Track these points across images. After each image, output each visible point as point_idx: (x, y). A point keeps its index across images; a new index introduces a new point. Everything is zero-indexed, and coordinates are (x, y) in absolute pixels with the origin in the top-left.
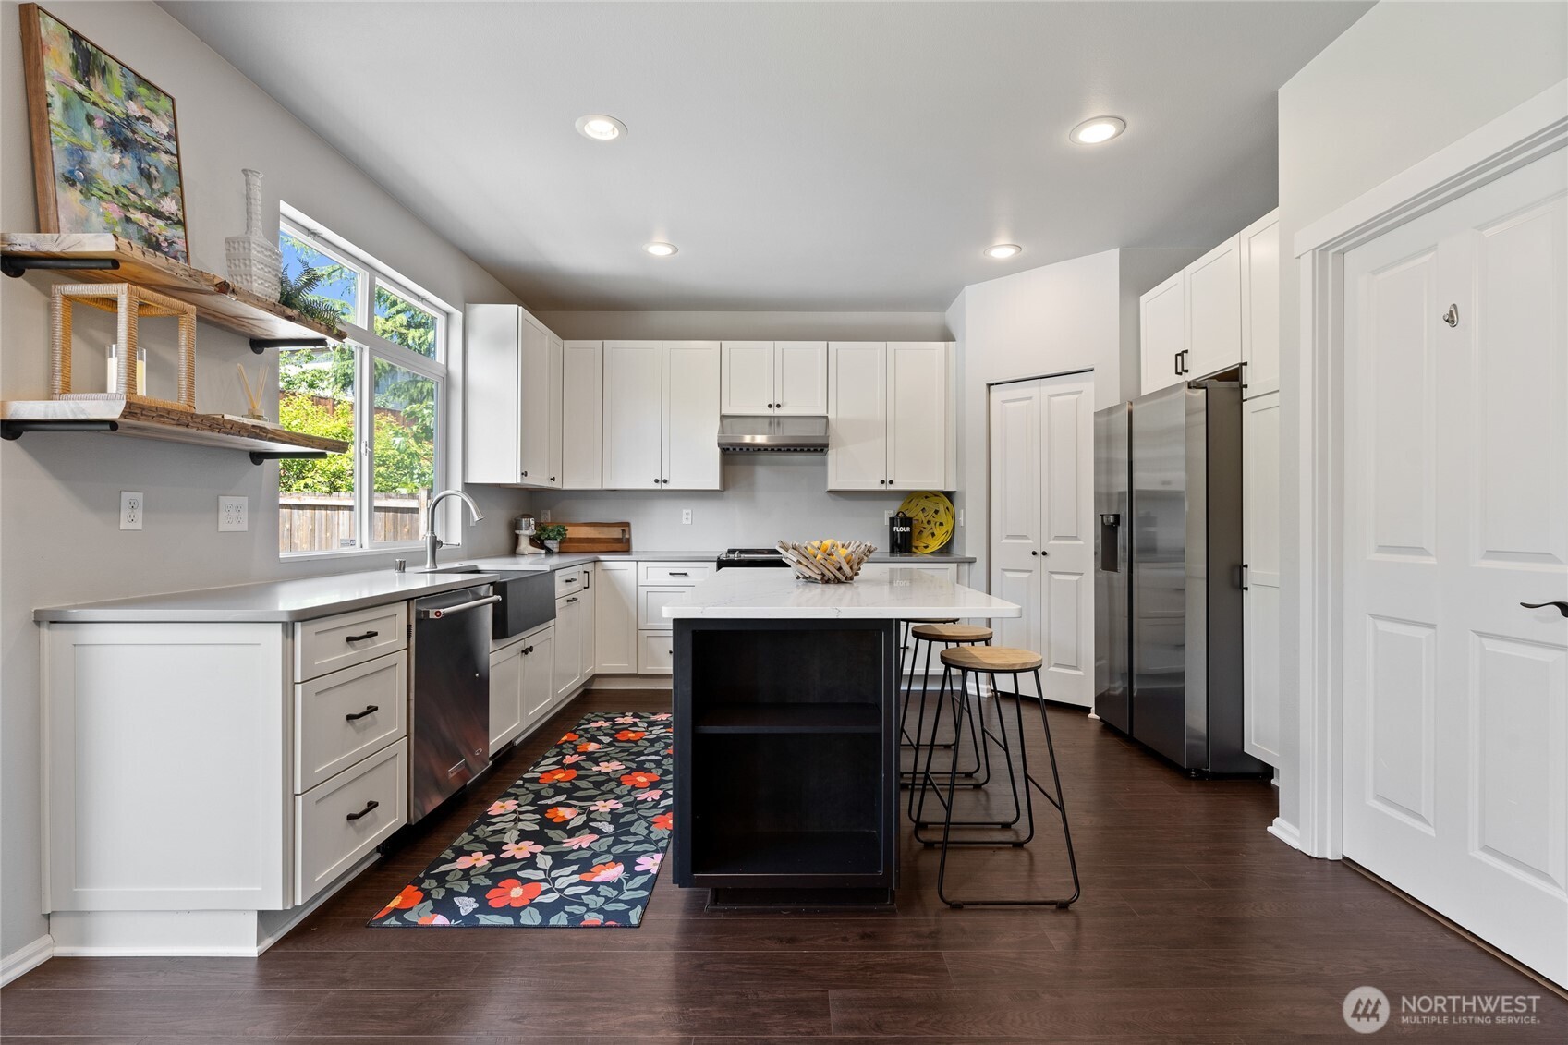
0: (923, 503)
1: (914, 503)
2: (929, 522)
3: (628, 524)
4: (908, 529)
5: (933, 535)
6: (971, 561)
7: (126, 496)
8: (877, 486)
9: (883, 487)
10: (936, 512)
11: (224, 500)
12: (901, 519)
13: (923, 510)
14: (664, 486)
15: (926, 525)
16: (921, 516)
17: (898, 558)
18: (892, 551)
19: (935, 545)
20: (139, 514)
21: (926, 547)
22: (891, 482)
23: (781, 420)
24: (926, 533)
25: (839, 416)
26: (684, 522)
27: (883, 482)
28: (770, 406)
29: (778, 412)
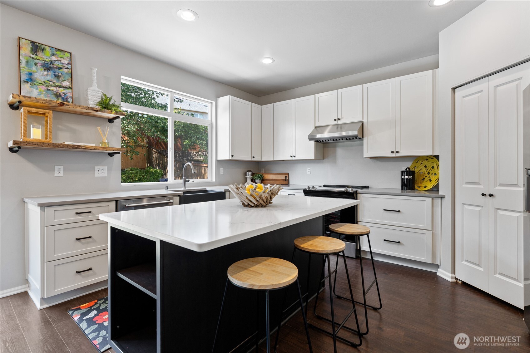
0: (425, 163)
1: (420, 162)
2: (429, 173)
3: (288, 174)
4: (410, 177)
5: (430, 180)
6: (442, 197)
7: (56, 167)
8: (389, 154)
9: (393, 155)
10: (433, 167)
11: (96, 168)
12: (407, 172)
13: (426, 167)
14: (294, 159)
15: (427, 175)
16: (424, 170)
17: (405, 192)
18: (402, 189)
19: (430, 186)
20: (62, 172)
21: (425, 187)
22: (398, 152)
23: (343, 126)
24: (426, 179)
25: (369, 120)
26: (308, 173)
27: (393, 152)
28: (335, 120)
29: (339, 122)
